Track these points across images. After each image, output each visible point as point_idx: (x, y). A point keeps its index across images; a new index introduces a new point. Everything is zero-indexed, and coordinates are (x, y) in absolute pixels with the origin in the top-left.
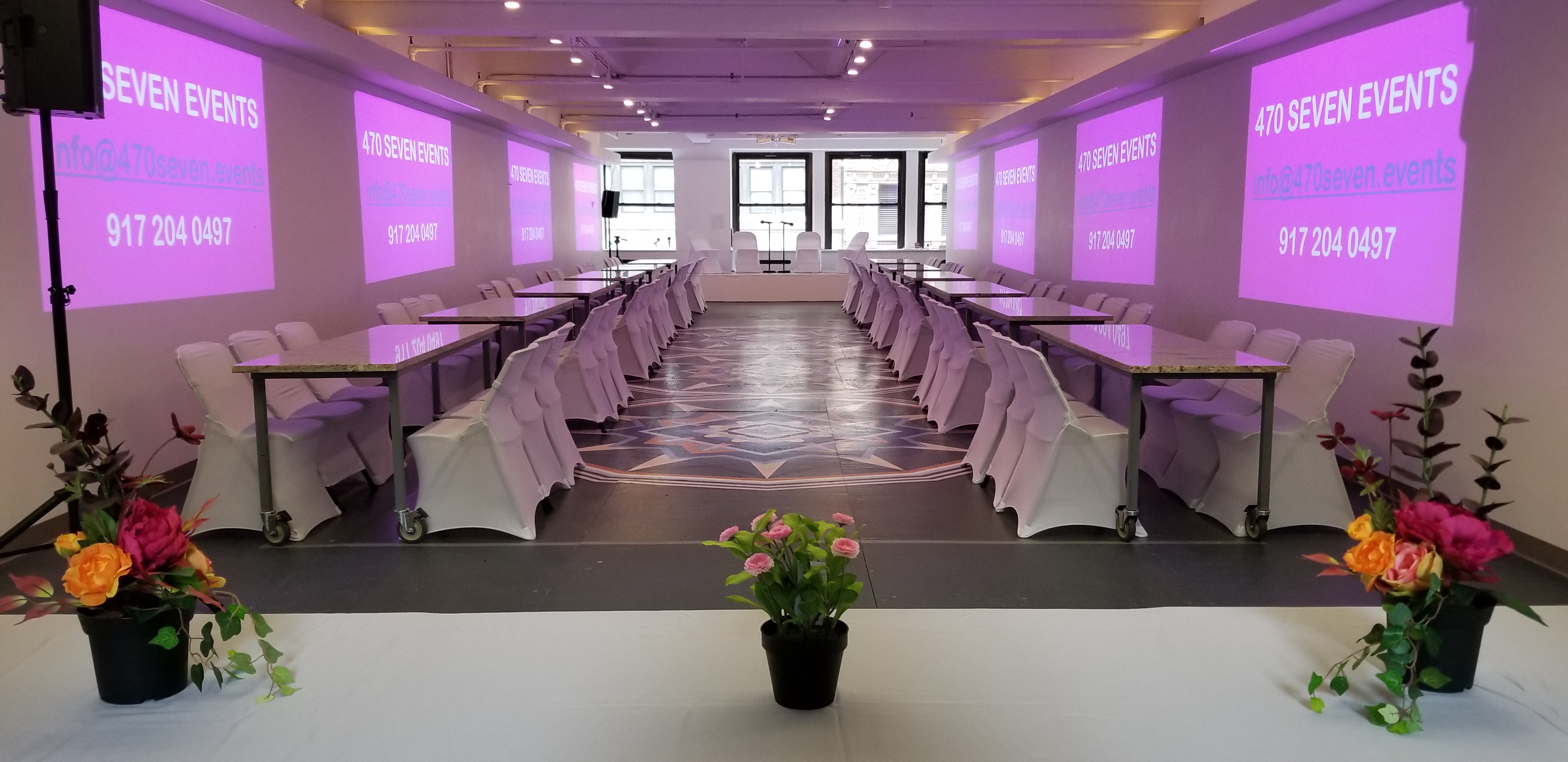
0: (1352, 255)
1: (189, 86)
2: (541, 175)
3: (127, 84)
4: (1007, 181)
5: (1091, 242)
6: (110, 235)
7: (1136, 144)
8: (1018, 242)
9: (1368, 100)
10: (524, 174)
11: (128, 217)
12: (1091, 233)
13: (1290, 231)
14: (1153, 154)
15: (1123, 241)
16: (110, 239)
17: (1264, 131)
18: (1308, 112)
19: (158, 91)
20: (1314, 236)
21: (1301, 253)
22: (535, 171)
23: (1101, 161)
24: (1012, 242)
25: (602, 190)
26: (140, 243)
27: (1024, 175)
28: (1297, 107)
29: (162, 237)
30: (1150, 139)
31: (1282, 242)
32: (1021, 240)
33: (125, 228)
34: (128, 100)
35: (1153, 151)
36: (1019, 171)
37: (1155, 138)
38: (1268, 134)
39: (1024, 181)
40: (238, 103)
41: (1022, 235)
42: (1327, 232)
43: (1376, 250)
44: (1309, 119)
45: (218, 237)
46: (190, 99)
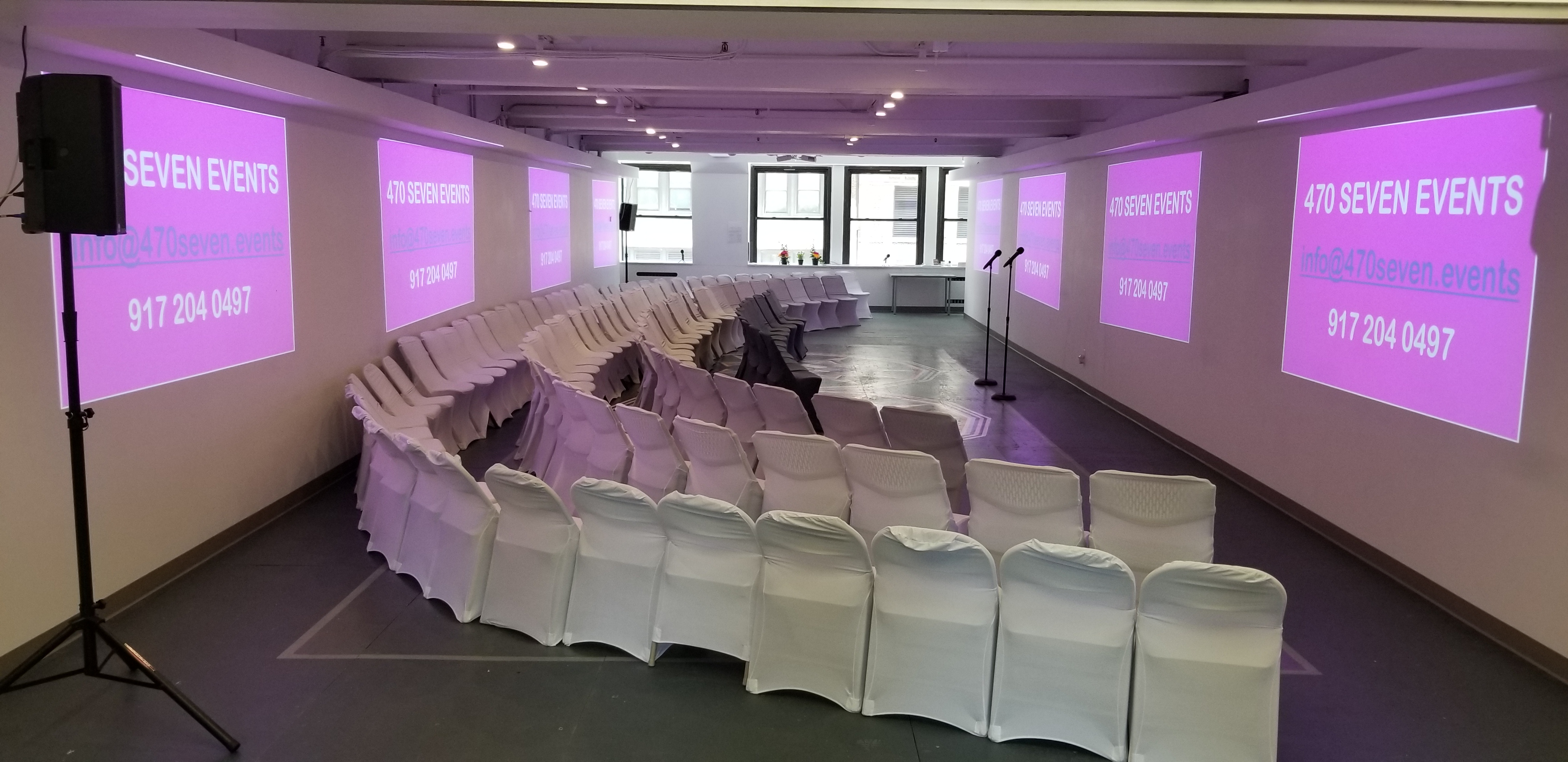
0: (1407, 350)
1: (212, 161)
2: (560, 199)
3: (150, 168)
4: (1032, 212)
5: (1122, 287)
6: (131, 320)
7: (1171, 198)
8: (1043, 274)
9: (1427, 196)
10: (544, 201)
11: (149, 300)
12: (1122, 279)
13: (1340, 315)
14: (1188, 211)
15: (1155, 292)
16: (132, 325)
17: (1314, 209)
18: (1361, 197)
19: (181, 171)
20: (1365, 323)
21: (1351, 338)
22: (555, 195)
23: (1134, 209)
24: (1036, 273)
25: (620, 203)
26: (161, 324)
27: (1050, 209)
28: (1350, 191)
29: (183, 315)
30: (1185, 196)
31: (1331, 324)
32: (1045, 272)
33: (147, 310)
34: (151, 184)
35: (1188, 208)
36: (1044, 205)
37: (1191, 196)
38: (1317, 212)
39: (1049, 215)
40: (259, 171)
41: (1047, 268)
42: (1380, 322)
43: (1432, 349)
44: (1362, 204)
45: (237, 307)
46: (212, 174)
